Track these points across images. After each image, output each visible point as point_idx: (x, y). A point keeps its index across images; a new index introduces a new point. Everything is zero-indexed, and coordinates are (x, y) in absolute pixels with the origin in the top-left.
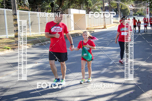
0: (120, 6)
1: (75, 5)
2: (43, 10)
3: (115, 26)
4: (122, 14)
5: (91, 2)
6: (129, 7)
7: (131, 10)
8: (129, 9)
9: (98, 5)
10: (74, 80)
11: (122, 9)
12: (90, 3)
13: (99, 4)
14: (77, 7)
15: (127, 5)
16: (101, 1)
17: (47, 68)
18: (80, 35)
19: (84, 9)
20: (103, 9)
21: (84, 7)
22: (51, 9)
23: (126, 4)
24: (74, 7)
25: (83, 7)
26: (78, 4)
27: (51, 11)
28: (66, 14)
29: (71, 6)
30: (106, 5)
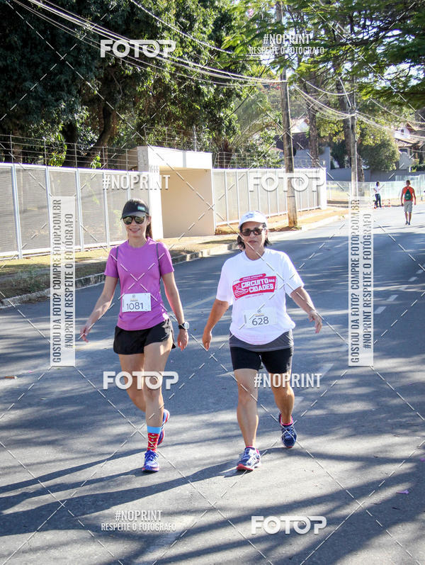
0: (359, 131)
1: (165, 129)
2: (30, 156)
3: (336, 218)
4: (365, 164)
5: (235, 115)
6: (393, 133)
7: (402, 150)
8: (395, 146)
9: (262, 130)
10: (167, 446)
11: (365, 143)
12: (230, 122)
13: (267, 126)
14: (174, 137)
15: (385, 128)
16: (278, 113)
17: (53, 396)
18: (188, 259)
19: (203, 149)
20: (286, 147)
21: (205, 137)
22: (66, 148)
23: (383, 121)
24: (160, 138)
25: (199, 139)
26: (180, 127)
27: (67, 157)
28: (131, 170)
29: (148, 134)
30: (299, 126)
